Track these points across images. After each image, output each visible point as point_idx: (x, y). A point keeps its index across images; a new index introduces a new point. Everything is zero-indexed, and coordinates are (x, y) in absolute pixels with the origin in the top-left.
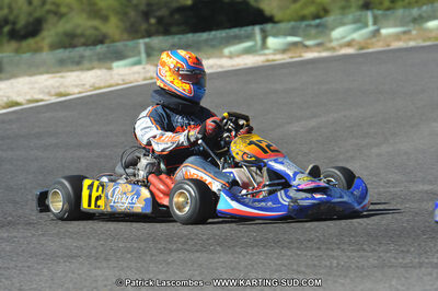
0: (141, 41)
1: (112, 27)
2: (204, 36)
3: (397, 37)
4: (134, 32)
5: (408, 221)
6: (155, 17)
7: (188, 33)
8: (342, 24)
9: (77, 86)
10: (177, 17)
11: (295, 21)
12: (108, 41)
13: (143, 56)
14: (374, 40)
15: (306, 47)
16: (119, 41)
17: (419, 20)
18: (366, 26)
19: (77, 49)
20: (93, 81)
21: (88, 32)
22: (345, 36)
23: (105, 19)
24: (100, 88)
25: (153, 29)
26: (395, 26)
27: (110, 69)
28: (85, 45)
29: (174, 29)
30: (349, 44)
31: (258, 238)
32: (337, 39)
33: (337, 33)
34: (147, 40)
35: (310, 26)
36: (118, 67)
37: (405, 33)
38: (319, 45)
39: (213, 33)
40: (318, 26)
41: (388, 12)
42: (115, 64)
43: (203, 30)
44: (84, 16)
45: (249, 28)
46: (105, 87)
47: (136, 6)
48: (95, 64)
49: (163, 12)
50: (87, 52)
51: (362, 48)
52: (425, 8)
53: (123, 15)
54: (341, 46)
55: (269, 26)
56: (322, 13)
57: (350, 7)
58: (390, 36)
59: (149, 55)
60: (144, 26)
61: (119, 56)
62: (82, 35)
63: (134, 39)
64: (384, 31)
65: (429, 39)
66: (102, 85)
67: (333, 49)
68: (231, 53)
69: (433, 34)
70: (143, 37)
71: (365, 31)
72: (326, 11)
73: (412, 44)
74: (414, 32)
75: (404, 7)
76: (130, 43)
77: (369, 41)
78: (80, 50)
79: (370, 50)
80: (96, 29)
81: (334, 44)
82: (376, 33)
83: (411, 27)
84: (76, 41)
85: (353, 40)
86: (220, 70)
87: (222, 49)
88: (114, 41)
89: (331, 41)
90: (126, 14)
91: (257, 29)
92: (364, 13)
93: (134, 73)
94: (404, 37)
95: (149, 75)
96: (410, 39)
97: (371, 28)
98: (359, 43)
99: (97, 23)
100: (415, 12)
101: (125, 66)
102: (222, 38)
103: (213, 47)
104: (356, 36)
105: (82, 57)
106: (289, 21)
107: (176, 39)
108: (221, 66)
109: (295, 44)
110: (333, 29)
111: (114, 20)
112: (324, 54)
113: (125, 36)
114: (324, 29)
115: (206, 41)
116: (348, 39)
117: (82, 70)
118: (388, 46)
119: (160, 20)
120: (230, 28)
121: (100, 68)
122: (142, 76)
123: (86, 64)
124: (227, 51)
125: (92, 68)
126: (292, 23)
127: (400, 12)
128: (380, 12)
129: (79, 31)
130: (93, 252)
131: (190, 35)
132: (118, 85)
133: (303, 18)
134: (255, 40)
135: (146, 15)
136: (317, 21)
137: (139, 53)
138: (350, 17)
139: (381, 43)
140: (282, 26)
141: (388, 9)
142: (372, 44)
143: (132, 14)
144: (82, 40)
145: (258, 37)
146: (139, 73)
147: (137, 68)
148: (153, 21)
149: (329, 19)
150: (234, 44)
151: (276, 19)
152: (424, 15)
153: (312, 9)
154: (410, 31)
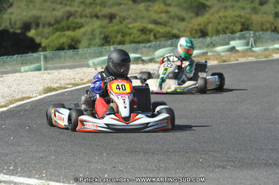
17: (214, 45)
42: (22, 69)
50: (8, 59)
52: (214, 38)
56: (152, 39)
68: (94, 63)
74: (209, 54)
100: (208, 40)
124: (91, 62)
136: (149, 44)
137: (40, 61)
138: (169, 42)
152: (214, 43)
154: (207, 53)
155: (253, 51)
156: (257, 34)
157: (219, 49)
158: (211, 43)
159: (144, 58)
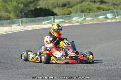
0: (20, 19)
1: (12, 15)
2: (38, 18)
3: (91, 20)
4: (18, 17)
5: (93, 72)
6: (24, 13)
7: (33, 17)
8: (76, 16)
9: (2, 31)
10: (30, 13)
11: (63, 15)
12: (10, 19)
13: (20, 23)
14: (84, 21)
15: (65, 22)
16: (14, 19)
17: (97, 16)
18: (82, 17)
19: (2, 21)
20: (6, 30)
21: (5, 16)
22: (76, 20)
23: (10, 13)
24: (8, 32)
25: (23, 16)
26: (90, 17)
27: (11, 27)
28: (4, 20)
29: (29, 16)
30: (77, 22)
31: (51, 75)
32: (74, 21)
33: (74, 19)
34: (21, 19)
35: (67, 17)
36: (13, 26)
37: (93, 19)
38: (69, 22)
39: (40, 18)
40: (69, 17)
41: (88, 14)
42: (12, 25)
43: (37, 17)
44: (4, 12)
45: (50, 17)
46: (10, 32)
47: (19, 10)
48: (7, 25)
49: (26, 11)
50: (5, 22)
51: (81, 23)
52: (98, 13)
53: (15, 12)
54: (75, 23)
55: (55, 16)
56: (70, 13)
57: (78, 12)
58: (88, 20)
59: (22, 23)
60: (21, 15)
61: (14, 23)
62: (4, 17)
63: (18, 19)
64: (87, 19)
65: (99, 21)
66: (9, 31)
67: (73, 23)
68: (45, 23)
69: (101, 20)
70: (20, 18)
71: (82, 19)
72: (71, 13)
73: (95, 22)
74: (95, 19)
75: (93, 12)
76: (17, 20)
77: (83, 21)
78: (3, 21)
79: (83, 24)
80: (7, 15)
81: (73, 22)
82: (85, 19)
83: (95, 18)
84: (2, 19)
85: (78, 21)
86: (42, 28)
87: (42, 22)
88: (12, 19)
89: (72, 21)
90: (16, 12)
91: (52, 17)
92: (81, 13)
93: (18, 28)
94: (92, 21)
95: (22, 29)
96: (94, 21)
97: (84, 18)
98: (80, 22)
99: (8, 14)
100: (96, 14)
101: (15, 26)
102: (42, 19)
103: (40, 21)
104: (79, 20)
105: (3, 23)
106: (61, 15)
107: (30, 19)
108: (42, 27)
109: (63, 22)
110: (73, 18)
111: (12, 13)
112: (71, 25)
113: (15, 18)
114: (70, 18)
115: (38, 20)
116: (77, 20)
117: (3, 27)
118: (88, 23)
119: (25, 14)
120: (45, 16)
121: (8, 26)
122: (20, 29)
123: (5, 25)
124: (43, 23)
125: (6, 26)
126: (62, 16)
127: (91, 14)
128: (86, 14)
129: (3, 16)
130: (6, 78)
131: (34, 18)
132: (13, 31)
133: (65, 14)
134: (51, 20)
135: (21, 12)
136: (69, 15)
137: (19, 23)
138: (78, 15)
139: (86, 22)
140: (59, 16)
141: (88, 13)
142: (84, 22)
143: (18, 12)
144: (3, 18)
145: (52, 19)
146: (19, 28)
147: (19, 27)
148: (23, 14)
149: (72, 15)
150: (46, 21)
151: (57, 14)
152: (98, 15)
153: (67, 12)
154: (94, 19)
155: (116, 18)
156: (118, 11)
157: (100, 17)
158: (97, 15)
159: (66, 21)
